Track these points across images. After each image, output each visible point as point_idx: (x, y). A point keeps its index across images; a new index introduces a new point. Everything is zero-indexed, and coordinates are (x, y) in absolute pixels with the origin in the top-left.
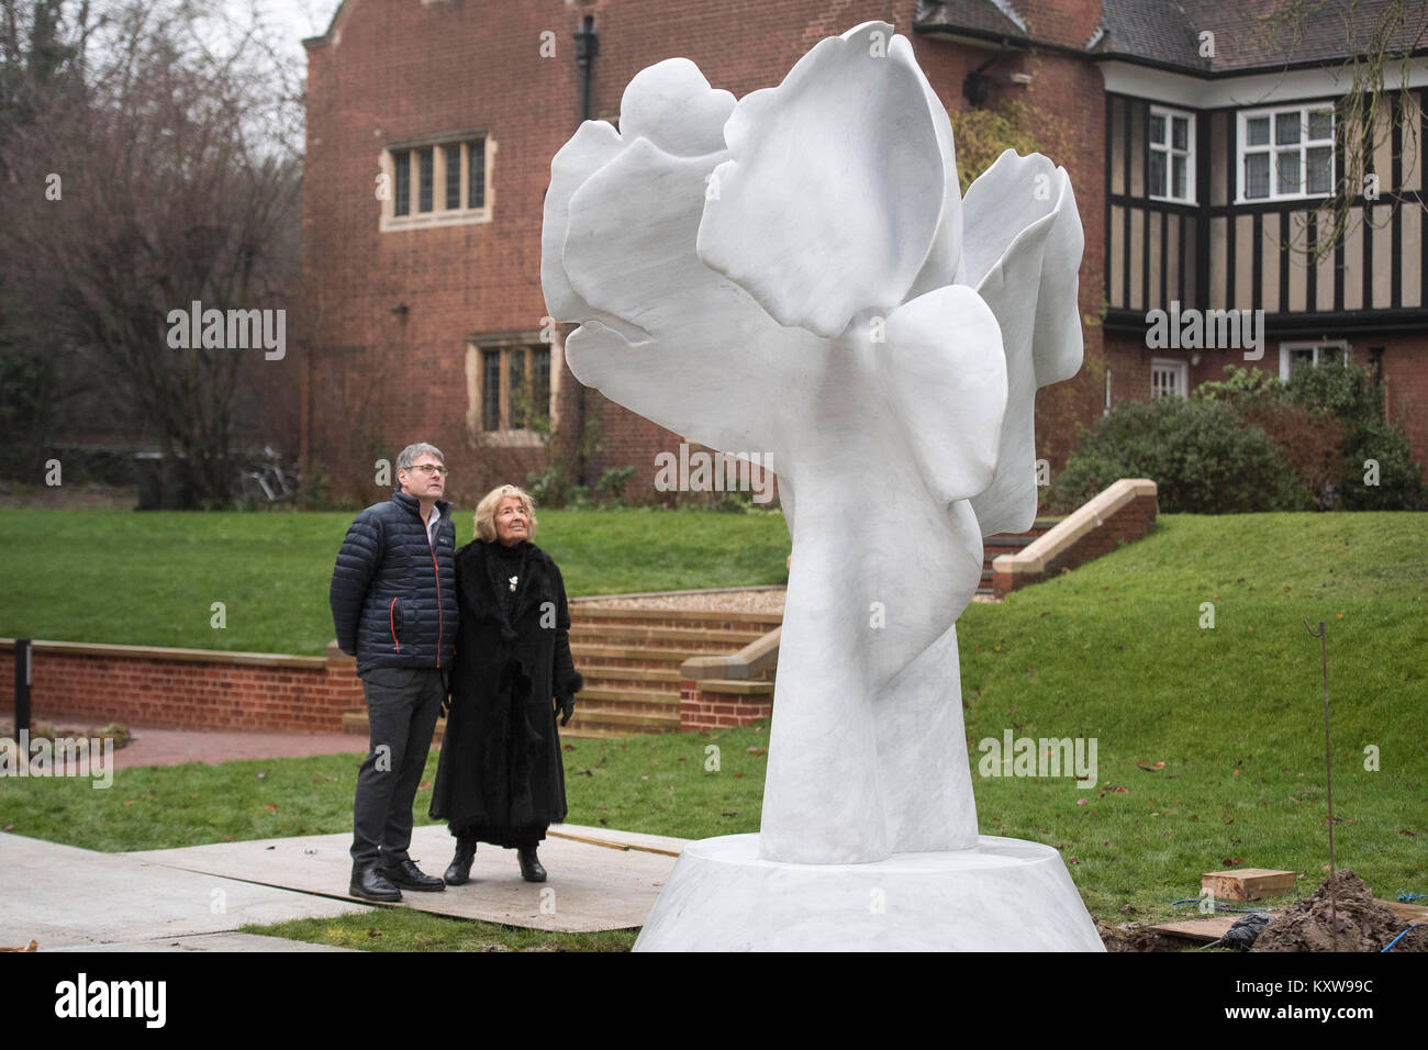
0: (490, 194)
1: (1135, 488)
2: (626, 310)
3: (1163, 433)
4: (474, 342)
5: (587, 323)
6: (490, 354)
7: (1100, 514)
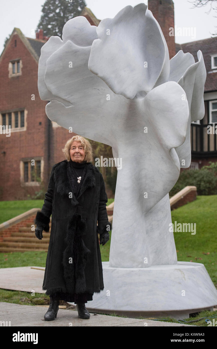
0: (26, 124)
1: (191, 189)
2: (65, 96)
3: (195, 178)
4: (22, 161)
5: (52, 101)
6: (26, 163)
7: (183, 195)
